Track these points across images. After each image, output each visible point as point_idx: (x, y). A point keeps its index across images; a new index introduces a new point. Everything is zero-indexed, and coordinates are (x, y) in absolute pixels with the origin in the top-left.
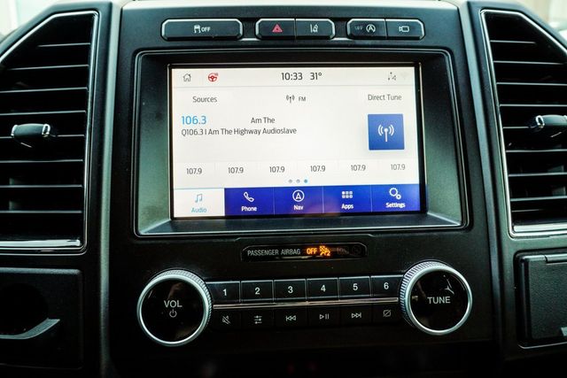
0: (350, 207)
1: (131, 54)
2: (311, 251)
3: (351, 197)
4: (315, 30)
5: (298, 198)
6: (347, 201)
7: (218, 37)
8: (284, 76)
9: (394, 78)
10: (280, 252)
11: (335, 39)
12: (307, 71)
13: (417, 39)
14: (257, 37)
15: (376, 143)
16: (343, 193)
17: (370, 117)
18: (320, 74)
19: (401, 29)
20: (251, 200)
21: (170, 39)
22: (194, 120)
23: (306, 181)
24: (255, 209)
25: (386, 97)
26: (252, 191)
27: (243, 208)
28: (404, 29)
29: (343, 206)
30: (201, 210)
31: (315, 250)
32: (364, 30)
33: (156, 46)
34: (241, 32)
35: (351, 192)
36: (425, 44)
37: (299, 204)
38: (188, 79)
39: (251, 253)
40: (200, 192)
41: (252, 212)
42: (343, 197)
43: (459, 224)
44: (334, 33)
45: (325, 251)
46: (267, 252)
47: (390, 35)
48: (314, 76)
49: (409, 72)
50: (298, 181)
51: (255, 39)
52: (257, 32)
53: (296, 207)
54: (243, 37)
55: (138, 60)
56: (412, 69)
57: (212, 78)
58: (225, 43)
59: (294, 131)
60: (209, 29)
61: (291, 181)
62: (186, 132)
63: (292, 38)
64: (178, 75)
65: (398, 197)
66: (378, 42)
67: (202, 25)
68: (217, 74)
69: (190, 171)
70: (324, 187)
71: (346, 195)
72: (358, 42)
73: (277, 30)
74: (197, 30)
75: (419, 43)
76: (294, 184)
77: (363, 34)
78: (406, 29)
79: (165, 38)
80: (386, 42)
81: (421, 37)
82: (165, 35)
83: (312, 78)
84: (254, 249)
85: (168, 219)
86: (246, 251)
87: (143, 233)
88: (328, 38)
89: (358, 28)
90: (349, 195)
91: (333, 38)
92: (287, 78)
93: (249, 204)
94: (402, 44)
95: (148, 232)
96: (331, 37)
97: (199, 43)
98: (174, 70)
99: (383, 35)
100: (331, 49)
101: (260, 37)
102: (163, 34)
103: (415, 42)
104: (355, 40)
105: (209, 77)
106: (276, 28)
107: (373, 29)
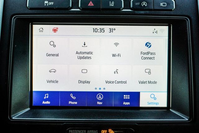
0: (128, 103)
1: (10, 18)
2: (104, 132)
3: (129, 98)
5: (100, 98)
6: (127, 101)
7: (57, 8)
8: (95, 30)
9: (156, 32)
10: (87, 132)
11: (124, 10)
12: (107, 28)
13: (171, 10)
14: (79, 8)
16: (125, 96)
18: (115, 29)
20: (74, 98)
21: (31, 9)
23: (104, 89)
24: (76, 103)
26: (75, 93)
27: (70, 102)
28: (163, 4)
29: (124, 103)
31: (106, 131)
32: (141, 5)
33: (23, 12)
34: (71, 6)
35: (129, 96)
36: (175, 14)
37: (100, 101)
38: (41, 30)
39: (71, 131)
41: (75, 104)
42: (124, 98)
43: (187, 120)
44: (123, 6)
45: (111, 132)
46: (80, 132)
47: (155, 8)
48: (111, 30)
49: (166, 28)
50: (100, 89)
51: (79, 10)
52: (80, 6)
53: (98, 103)
54: (72, 8)
55: (13, 20)
56: (167, 27)
57: (55, 30)
58: (61, 11)
60: (53, 3)
61: (96, 88)
63: (99, 9)
64: (36, 28)
66: (148, 12)
67: (49, 1)
68: (57, 28)
70: (114, 92)
71: (126, 97)
74: (46, 4)
75: (172, 13)
76: (98, 90)
77: (139, 8)
78: (164, 4)
79: (29, 8)
80: (153, 12)
81: (173, 9)
82: (29, 6)
83: (110, 31)
84: (73, 129)
85: (29, 109)
86: (68, 130)
87: (13, 118)
88: (119, 9)
89: (137, 4)
90: (128, 97)
91: (122, 10)
92: (96, 31)
93: (73, 100)
94: (162, 13)
95: (17, 117)
96: (121, 9)
97: (47, 11)
98: (34, 25)
99: (151, 8)
100: (121, 16)
101: (81, 8)
102: (28, 6)
103: (169, 13)
104: (135, 11)
105: (53, 30)
106: (90, 3)
107: (146, 4)
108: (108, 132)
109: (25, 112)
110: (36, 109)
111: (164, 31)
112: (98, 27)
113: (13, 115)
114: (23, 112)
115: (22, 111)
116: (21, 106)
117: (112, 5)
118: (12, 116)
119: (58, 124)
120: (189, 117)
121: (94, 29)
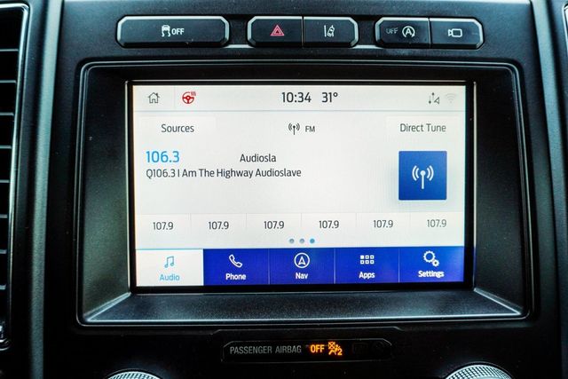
1: (74, 68)
2: (316, 348)
3: (372, 262)
4: (330, 33)
5: (302, 263)
6: (367, 269)
7: (193, 43)
8: (287, 98)
9: (437, 101)
10: (274, 350)
11: (358, 47)
12: (316, 91)
13: (473, 47)
14: (249, 44)
15: (409, 190)
16: (362, 257)
17: (402, 154)
18: (336, 95)
19: (451, 33)
20: (238, 265)
21: (128, 45)
22: (163, 156)
23: (312, 241)
24: (243, 277)
25: (425, 128)
26: (240, 254)
27: (229, 276)
28: (455, 33)
29: (362, 275)
30: (173, 277)
31: (322, 347)
32: (399, 34)
33: (109, 54)
34: (227, 36)
35: (372, 257)
36: (484, 55)
37: (302, 271)
38: (154, 99)
39: (234, 350)
40: (170, 253)
41: (241, 281)
42: (362, 262)
43: (518, 313)
44: (357, 38)
45: (335, 349)
46: (256, 350)
47: (435, 42)
48: (327, 97)
49: (460, 92)
50: (302, 240)
51: (247, 46)
52: (249, 36)
53: (299, 276)
54: (230, 42)
55: (84, 75)
56: (463, 89)
57: (188, 99)
58: (204, 51)
59: (298, 173)
60: (182, 30)
61: (292, 241)
62: (152, 174)
63: (297, 45)
64: (141, 93)
65: (435, 262)
66: (418, 51)
67: (173, 24)
68: (194, 93)
69: (157, 226)
70: (337, 249)
71: (365, 260)
72: (390, 51)
73: (278, 32)
74: (166, 32)
75: (475, 53)
76: (297, 245)
77: (397, 40)
78: (458, 33)
79: (122, 44)
80: (429, 52)
81: (478, 45)
82: (121, 40)
83: (325, 99)
84: (238, 345)
85: (128, 294)
86: (228, 347)
87: (89, 320)
88: (348, 45)
89: (391, 31)
90: (370, 260)
91: (355, 45)
92: (290, 99)
93: (235, 271)
94: (452, 55)
95: (98, 317)
96: (353, 43)
97: (168, 52)
98: (135, 87)
99: (426, 42)
100: (352, 62)
101: (253, 43)
102: (119, 37)
103: (470, 53)
104: (387, 50)
105: (183, 98)
106: (275, 30)
107: (412, 32)
108: (327, 350)
109: (117, 303)
110: (144, 297)
112: (295, 89)
113: (89, 313)
114: (114, 304)
115: (110, 300)
116: (108, 288)
117: (329, 35)
118: (85, 315)
119: (201, 333)
120: (521, 308)
121: (284, 93)
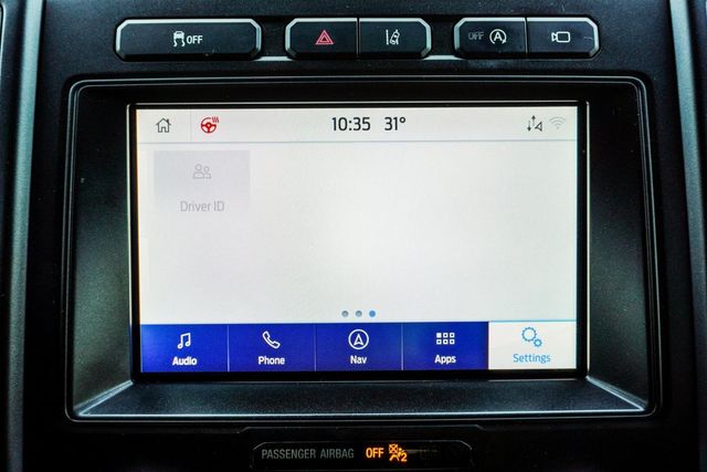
0: (450, 360)
1: (60, 88)
2: (373, 452)
3: (452, 342)
4: (393, 40)
5: (359, 343)
6: (445, 350)
7: (215, 54)
8: (339, 124)
9: (539, 127)
10: (318, 453)
11: (431, 58)
12: (378, 115)
13: (586, 55)
14: (288, 55)
16: (439, 335)
18: (403, 120)
19: (555, 36)
20: (274, 344)
21: (130, 58)
23: (372, 314)
24: (282, 361)
26: (277, 330)
27: (262, 359)
28: (561, 37)
29: (438, 359)
31: (380, 451)
32: (486, 38)
33: (105, 70)
34: (259, 46)
35: (452, 335)
36: (599, 66)
37: (360, 354)
38: (164, 127)
39: (267, 453)
41: (277, 366)
42: (439, 342)
43: (642, 409)
44: (429, 45)
45: (398, 453)
46: (295, 454)
47: (533, 51)
48: (392, 124)
49: (570, 114)
50: (359, 313)
51: (285, 59)
52: (288, 46)
53: (354, 360)
54: (263, 53)
55: (73, 97)
56: (573, 110)
57: (208, 127)
58: (229, 65)
60: (199, 39)
61: (345, 313)
63: (351, 56)
64: (147, 119)
66: (510, 62)
67: (189, 30)
68: (216, 120)
70: (405, 324)
71: (444, 339)
72: (473, 63)
73: (324, 39)
74: (179, 40)
75: (589, 64)
76: (352, 319)
77: (483, 48)
78: (565, 37)
79: (123, 56)
80: (526, 63)
81: (592, 53)
82: (121, 50)
83: (388, 126)
84: (273, 447)
85: (129, 383)
86: (260, 450)
87: (81, 414)
88: (417, 55)
89: (475, 36)
90: (449, 338)
91: (427, 56)
92: (343, 127)
93: (271, 353)
94: (556, 66)
95: (92, 411)
96: (424, 53)
97: (183, 65)
98: (138, 111)
99: (522, 50)
100: (421, 79)
101: (293, 54)
102: (118, 47)
103: (580, 63)
104: (470, 61)
105: (202, 125)
106: (322, 37)
107: (503, 38)
108: (387, 454)
109: (116, 392)
110: (153, 382)
111: (562, 122)
112: (350, 113)
113: (81, 405)
114: (112, 395)
115: (106, 389)
116: (103, 375)
117: (392, 42)
118: (75, 407)
119: (225, 431)
120: (646, 402)
121: (334, 119)
